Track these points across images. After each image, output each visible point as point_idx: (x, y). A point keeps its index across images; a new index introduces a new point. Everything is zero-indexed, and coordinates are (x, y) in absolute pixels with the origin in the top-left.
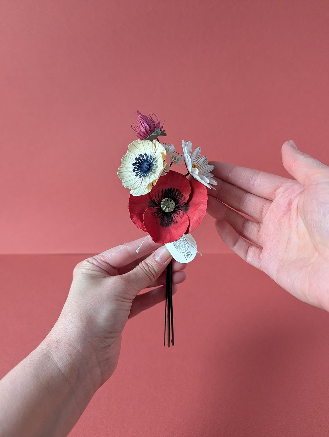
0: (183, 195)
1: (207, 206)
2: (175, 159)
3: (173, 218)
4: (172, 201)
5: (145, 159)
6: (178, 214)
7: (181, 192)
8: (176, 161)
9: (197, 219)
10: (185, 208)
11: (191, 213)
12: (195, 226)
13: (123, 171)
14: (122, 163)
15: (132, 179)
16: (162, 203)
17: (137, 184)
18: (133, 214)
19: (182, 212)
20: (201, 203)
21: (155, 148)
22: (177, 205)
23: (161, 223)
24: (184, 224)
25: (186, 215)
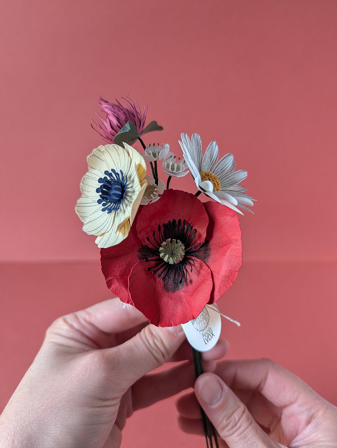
0: (196, 230)
2: (173, 169)
3: (185, 272)
4: (180, 243)
5: (116, 178)
6: (191, 264)
7: (191, 225)
8: (175, 171)
9: (227, 274)
10: (202, 252)
11: (215, 262)
12: (224, 288)
13: (86, 203)
14: (82, 189)
15: (98, 218)
16: (161, 249)
17: (107, 224)
18: (111, 279)
19: (199, 260)
20: (230, 242)
21: (129, 157)
22: (188, 249)
23: (165, 285)
24: (204, 285)
25: (207, 266)
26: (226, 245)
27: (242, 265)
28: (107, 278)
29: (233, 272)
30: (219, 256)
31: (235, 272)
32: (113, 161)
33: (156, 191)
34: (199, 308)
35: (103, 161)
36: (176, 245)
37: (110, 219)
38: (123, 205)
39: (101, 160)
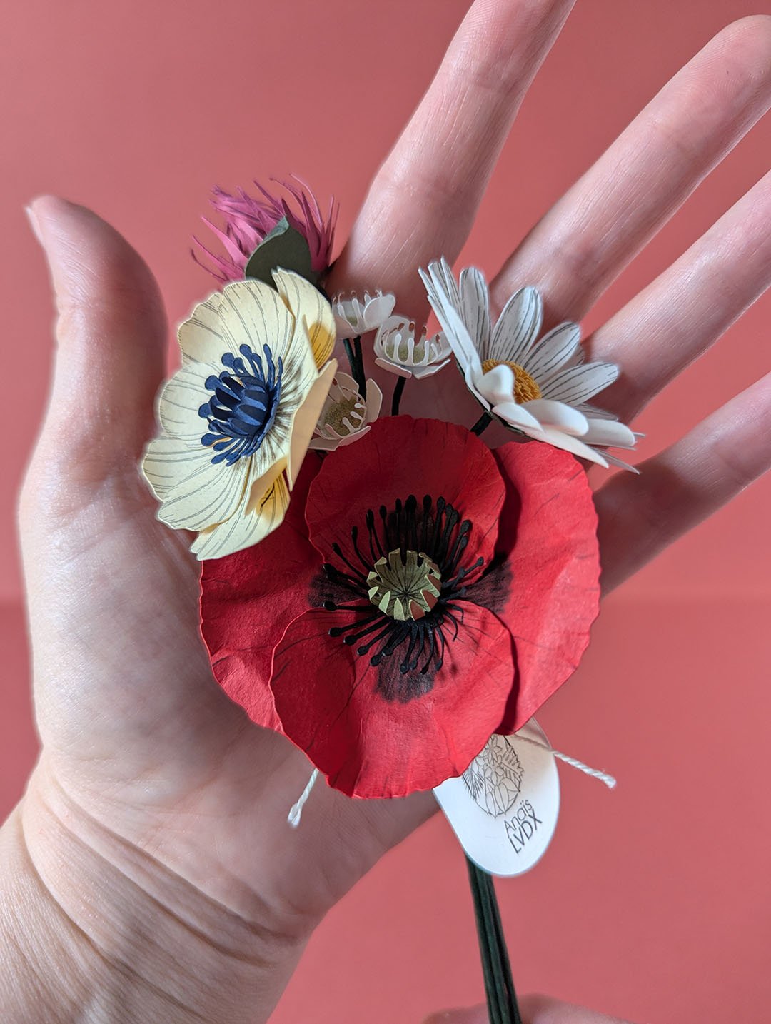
0: (470, 524)
1: (601, 563)
3: (439, 643)
4: (428, 564)
5: (251, 373)
6: (455, 620)
7: (459, 511)
9: (557, 643)
10: (489, 587)
11: (524, 610)
12: (548, 686)
13: (169, 453)
14: (163, 416)
15: (203, 487)
16: (372, 575)
17: (225, 499)
18: (228, 657)
19: (479, 611)
20: (565, 550)
21: (289, 312)
22: (450, 580)
23: (380, 680)
24: (490, 678)
25: (499, 623)
26: (554, 558)
27: (600, 612)
28: (216, 652)
29: (575, 635)
30: (533, 590)
31: (579, 634)
32: (247, 331)
33: (360, 412)
34: (471, 744)
35: (220, 336)
36: (418, 570)
37: (236, 485)
38: (269, 442)
39: (216, 333)
